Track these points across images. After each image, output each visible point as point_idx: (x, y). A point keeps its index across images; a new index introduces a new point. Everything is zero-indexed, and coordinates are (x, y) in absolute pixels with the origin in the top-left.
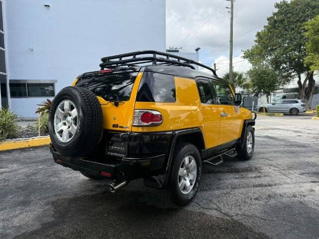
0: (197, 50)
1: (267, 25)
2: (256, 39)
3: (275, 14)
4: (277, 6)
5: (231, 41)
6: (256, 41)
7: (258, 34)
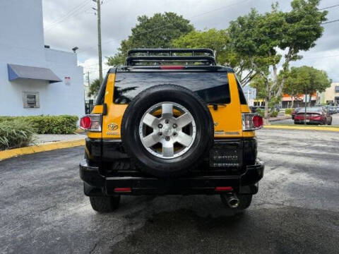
0: (75, 49)
1: (131, 35)
2: (121, 47)
3: (138, 27)
4: (140, 19)
5: (100, 46)
6: (119, 49)
7: (123, 43)
